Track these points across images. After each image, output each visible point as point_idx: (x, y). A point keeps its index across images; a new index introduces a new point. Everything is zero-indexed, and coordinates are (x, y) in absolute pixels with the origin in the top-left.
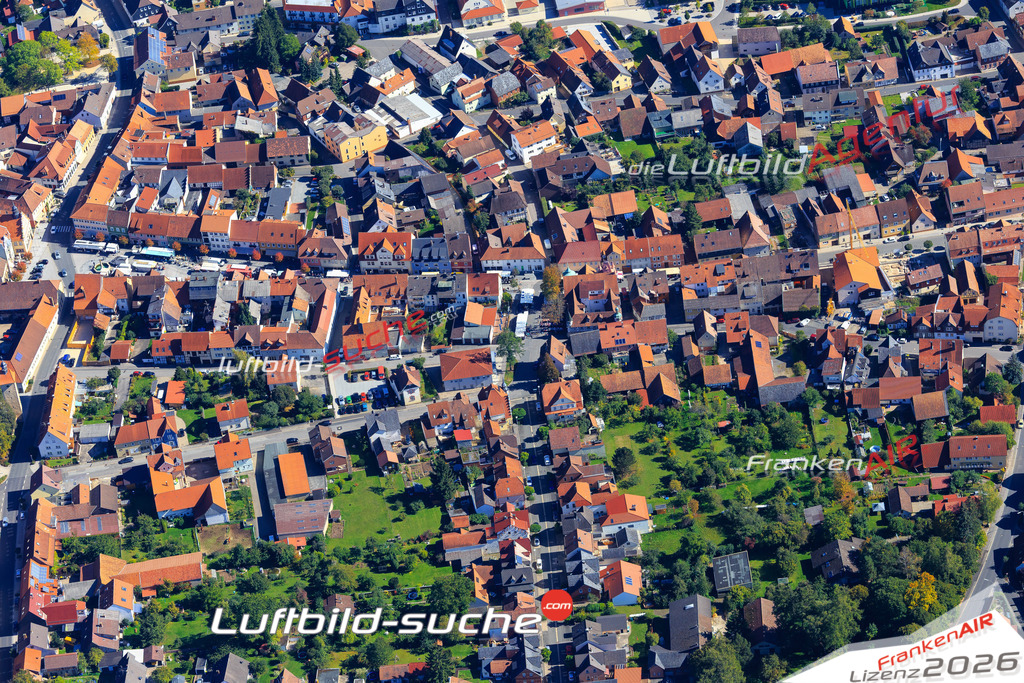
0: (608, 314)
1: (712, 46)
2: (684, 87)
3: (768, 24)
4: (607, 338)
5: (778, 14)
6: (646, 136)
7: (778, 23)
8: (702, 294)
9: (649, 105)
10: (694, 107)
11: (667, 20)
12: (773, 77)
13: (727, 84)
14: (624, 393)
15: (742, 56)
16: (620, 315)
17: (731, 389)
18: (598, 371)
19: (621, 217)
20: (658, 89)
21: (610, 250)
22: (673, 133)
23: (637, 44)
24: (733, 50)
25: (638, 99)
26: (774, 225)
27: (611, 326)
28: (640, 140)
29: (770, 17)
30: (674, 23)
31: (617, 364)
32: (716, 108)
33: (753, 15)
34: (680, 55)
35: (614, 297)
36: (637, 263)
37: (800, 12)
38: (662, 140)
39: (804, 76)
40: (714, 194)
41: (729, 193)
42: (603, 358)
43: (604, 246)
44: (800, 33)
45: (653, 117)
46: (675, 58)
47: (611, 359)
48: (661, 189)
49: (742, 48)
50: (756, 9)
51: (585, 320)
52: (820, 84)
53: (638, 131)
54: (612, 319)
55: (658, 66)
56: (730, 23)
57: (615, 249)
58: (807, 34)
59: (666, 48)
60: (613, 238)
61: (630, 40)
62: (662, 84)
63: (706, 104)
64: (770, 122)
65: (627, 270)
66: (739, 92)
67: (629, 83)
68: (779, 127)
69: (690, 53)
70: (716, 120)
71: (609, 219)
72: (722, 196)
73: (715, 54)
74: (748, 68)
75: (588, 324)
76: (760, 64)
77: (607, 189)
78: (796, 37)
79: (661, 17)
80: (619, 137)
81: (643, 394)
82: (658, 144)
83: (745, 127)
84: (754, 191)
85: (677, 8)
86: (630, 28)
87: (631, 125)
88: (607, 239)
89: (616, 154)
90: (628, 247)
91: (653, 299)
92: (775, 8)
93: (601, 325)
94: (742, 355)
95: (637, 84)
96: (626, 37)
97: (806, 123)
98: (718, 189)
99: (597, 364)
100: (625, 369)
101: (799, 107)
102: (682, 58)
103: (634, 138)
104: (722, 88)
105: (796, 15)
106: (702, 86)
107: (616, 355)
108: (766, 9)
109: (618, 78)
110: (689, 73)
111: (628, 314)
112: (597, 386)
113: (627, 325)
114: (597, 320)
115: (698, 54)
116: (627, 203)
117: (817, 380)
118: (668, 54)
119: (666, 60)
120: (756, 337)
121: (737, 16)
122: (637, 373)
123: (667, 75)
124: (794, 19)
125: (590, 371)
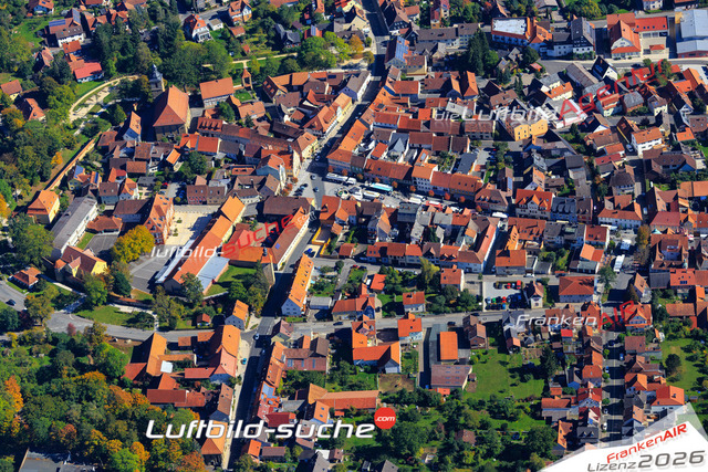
16: (686, 264)
21: (686, 220)
54: (681, 266)
57: (690, 219)
93: (672, 270)
107: (680, 291)
111: (692, 264)
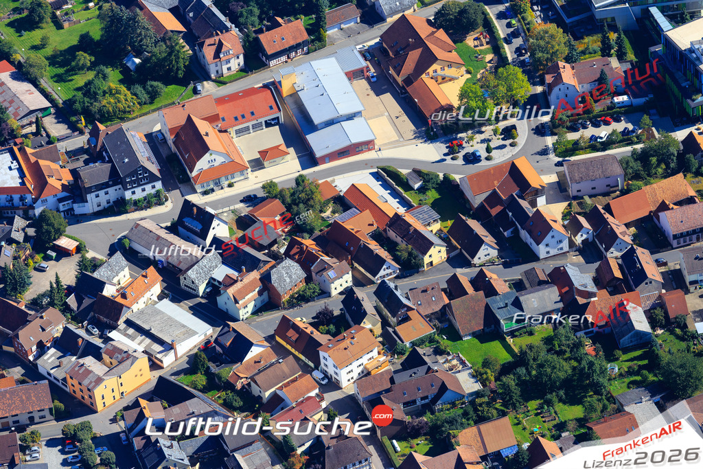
1: (536, 190)
2: (515, 253)
3: (594, 148)
5: (603, 132)
6: (490, 331)
7: (606, 145)
9: (481, 282)
10: (541, 283)
11: (461, 155)
12: (628, 225)
13: (572, 244)
15: (575, 198)
19: (497, 455)
20: (484, 259)
23: (433, 195)
24: (560, 190)
25: (464, 275)
28: (483, 336)
29: (593, 138)
30: (472, 159)
33: (572, 137)
34: (498, 209)
37: (630, 127)
38: (512, 334)
39: (671, 224)
40: (611, 407)
41: (628, 405)
44: (643, 157)
45: (496, 303)
46: (494, 211)
48: (533, 405)
49: (573, 190)
50: (574, 129)
52: (694, 232)
53: (478, 325)
55: (474, 225)
56: (544, 152)
58: (654, 160)
59: (477, 200)
61: (422, 190)
62: (487, 252)
63: (559, 277)
64: (648, 293)
67: (444, 255)
68: (660, 297)
69: (512, 204)
70: (581, 301)
71: (483, 460)
72: (620, 410)
73: (541, 201)
74: (595, 217)
76: (608, 208)
78: (637, 166)
79: (452, 152)
80: (455, 336)
82: (510, 340)
84: (657, 398)
85: (471, 139)
86: (418, 173)
87: (467, 314)
89: (463, 363)
92: (596, 125)
95: (453, 254)
96: (416, 186)
97: (692, 288)
98: (611, 399)
101: (673, 265)
102: (503, 213)
103: (475, 335)
104: (566, 248)
105: (625, 132)
106: (542, 251)
108: (585, 127)
109: (433, 251)
110: (516, 232)
115: (524, 204)
118: (481, 206)
119: (480, 214)
121: (550, 141)
123: (489, 239)
124: (626, 139)
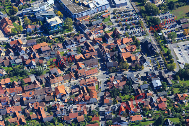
0: (8, 105)
1: (22, 45)
2: (17, 54)
3: (33, 39)
4: (8, 111)
6: (10, 65)
7: (35, 38)
8: (28, 99)
9: (10, 58)
10: (20, 58)
11: (11, 40)
12: (36, 50)
13: (26, 53)
14: (14, 122)
15: (28, 46)
17: (37, 119)
18: (7, 118)
19: (7, 84)
20: (11, 55)
22: (16, 64)
23: (5, 45)
24: (26, 45)
25: (7, 57)
26: (41, 82)
27: (9, 108)
28: (9, 66)
29: (33, 37)
31: (11, 116)
32: (24, 58)
33: (29, 37)
34: (15, 47)
35: (8, 102)
36: (12, 94)
37: (40, 35)
38: (14, 66)
39: (43, 49)
40: (27, 77)
42: (8, 115)
43: (5, 91)
45: (11, 61)
47: (10, 115)
48: (15, 77)
49: (28, 44)
50: (30, 36)
51: (3, 107)
52: (46, 51)
53: (8, 64)
55: (10, 50)
56: (25, 39)
58: (42, 40)
59: (12, 46)
60: (6, 88)
61: (3, 45)
63: (22, 57)
64: (37, 60)
65: (10, 95)
66: (29, 54)
67: (5, 54)
68: (39, 61)
69: (17, 46)
70: (25, 61)
71: (5, 84)
72: (29, 77)
73: (22, 46)
74: (30, 49)
75: (3, 108)
76: (33, 47)
77: (3, 78)
78: (39, 41)
79: (9, 39)
80: (4, 66)
81: (18, 122)
83: (31, 62)
84: (35, 75)
85: (13, 37)
86: (3, 42)
87: (6, 63)
88: (5, 89)
89: (4, 70)
90: (10, 90)
91: (17, 101)
92: (34, 35)
94: (38, 111)
96: (2, 44)
97: (44, 59)
99: (7, 117)
100: (13, 117)
101: (42, 56)
103: (7, 66)
106: (21, 53)
108: (32, 35)
109: (2, 53)
110: (17, 51)
112: (7, 122)
113: (12, 107)
114: (5, 107)
115: (19, 47)
116: (8, 81)
117: (55, 115)
119: (12, 48)
120: (41, 107)
121: (26, 37)
122: (16, 118)
123: (13, 52)
124: (38, 37)
125: (6, 118)
